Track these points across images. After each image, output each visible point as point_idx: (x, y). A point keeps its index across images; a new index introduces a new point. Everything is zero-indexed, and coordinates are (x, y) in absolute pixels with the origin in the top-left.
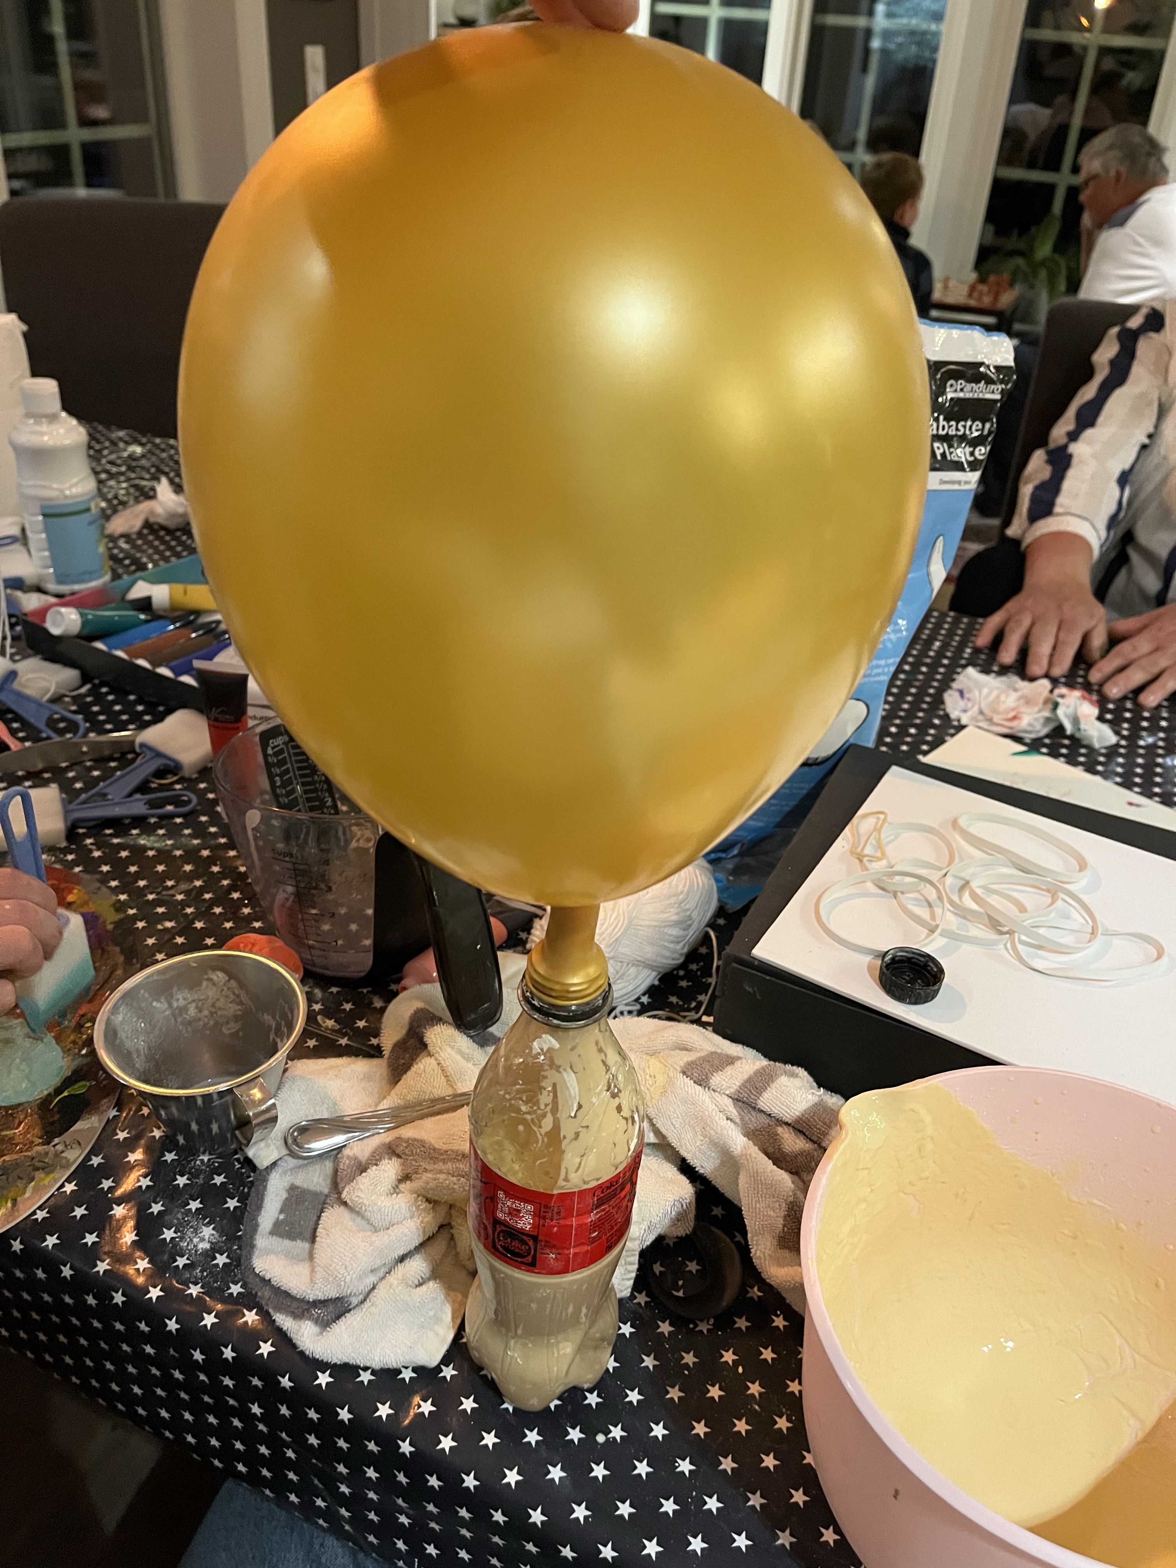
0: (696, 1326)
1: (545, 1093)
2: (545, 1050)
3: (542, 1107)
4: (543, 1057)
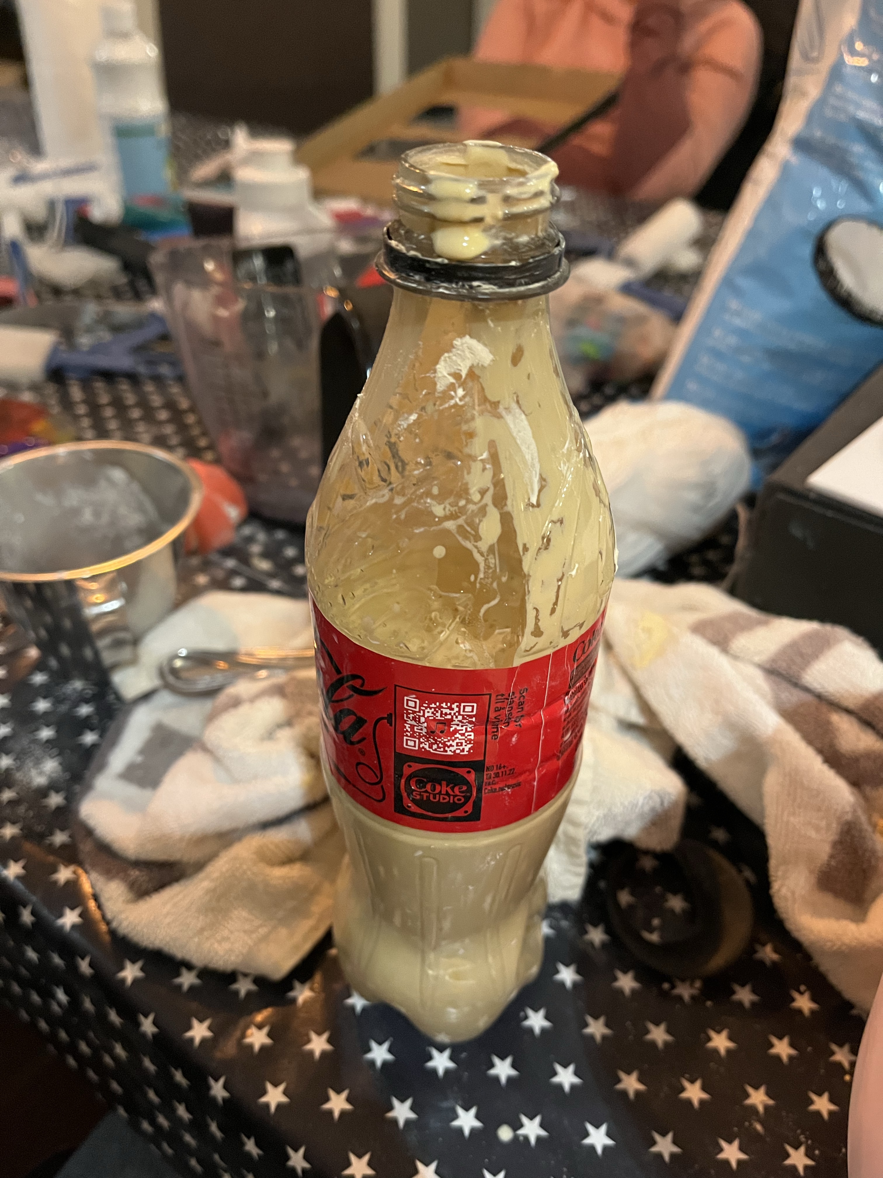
2: (464, 374)
3: (476, 497)
4: (460, 392)
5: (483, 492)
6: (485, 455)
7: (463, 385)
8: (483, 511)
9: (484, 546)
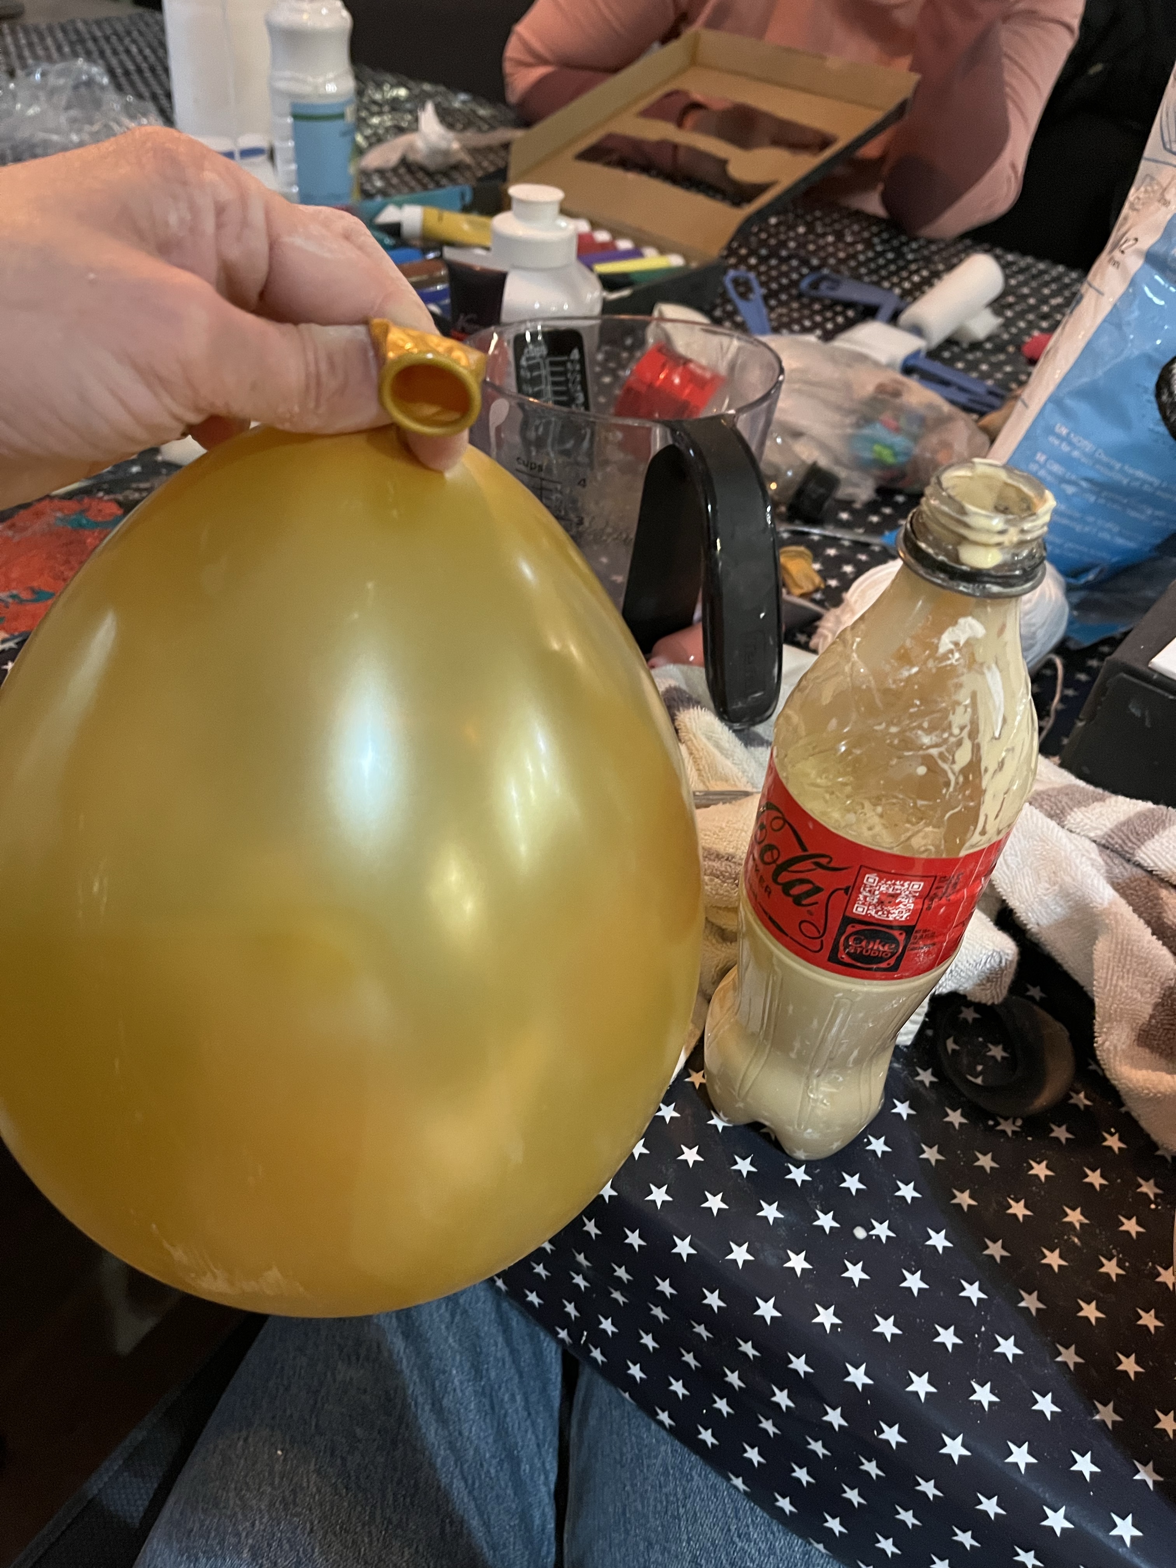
0: (997, 1124)
1: (960, 710)
2: (962, 643)
3: (956, 731)
4: (957, 655)
5: (962, 729)
6: (968, 702)
7: (960, 650)
8: (959, 744)
9: (957, 767)
